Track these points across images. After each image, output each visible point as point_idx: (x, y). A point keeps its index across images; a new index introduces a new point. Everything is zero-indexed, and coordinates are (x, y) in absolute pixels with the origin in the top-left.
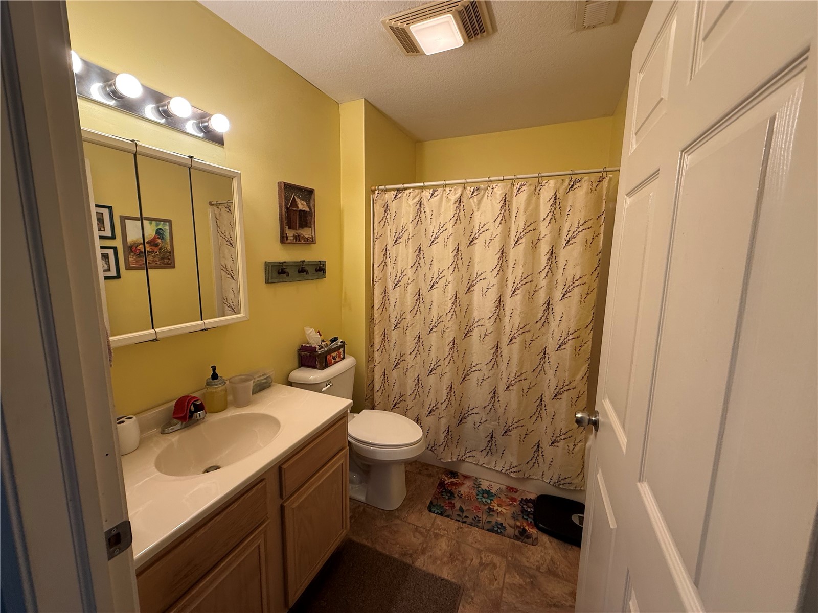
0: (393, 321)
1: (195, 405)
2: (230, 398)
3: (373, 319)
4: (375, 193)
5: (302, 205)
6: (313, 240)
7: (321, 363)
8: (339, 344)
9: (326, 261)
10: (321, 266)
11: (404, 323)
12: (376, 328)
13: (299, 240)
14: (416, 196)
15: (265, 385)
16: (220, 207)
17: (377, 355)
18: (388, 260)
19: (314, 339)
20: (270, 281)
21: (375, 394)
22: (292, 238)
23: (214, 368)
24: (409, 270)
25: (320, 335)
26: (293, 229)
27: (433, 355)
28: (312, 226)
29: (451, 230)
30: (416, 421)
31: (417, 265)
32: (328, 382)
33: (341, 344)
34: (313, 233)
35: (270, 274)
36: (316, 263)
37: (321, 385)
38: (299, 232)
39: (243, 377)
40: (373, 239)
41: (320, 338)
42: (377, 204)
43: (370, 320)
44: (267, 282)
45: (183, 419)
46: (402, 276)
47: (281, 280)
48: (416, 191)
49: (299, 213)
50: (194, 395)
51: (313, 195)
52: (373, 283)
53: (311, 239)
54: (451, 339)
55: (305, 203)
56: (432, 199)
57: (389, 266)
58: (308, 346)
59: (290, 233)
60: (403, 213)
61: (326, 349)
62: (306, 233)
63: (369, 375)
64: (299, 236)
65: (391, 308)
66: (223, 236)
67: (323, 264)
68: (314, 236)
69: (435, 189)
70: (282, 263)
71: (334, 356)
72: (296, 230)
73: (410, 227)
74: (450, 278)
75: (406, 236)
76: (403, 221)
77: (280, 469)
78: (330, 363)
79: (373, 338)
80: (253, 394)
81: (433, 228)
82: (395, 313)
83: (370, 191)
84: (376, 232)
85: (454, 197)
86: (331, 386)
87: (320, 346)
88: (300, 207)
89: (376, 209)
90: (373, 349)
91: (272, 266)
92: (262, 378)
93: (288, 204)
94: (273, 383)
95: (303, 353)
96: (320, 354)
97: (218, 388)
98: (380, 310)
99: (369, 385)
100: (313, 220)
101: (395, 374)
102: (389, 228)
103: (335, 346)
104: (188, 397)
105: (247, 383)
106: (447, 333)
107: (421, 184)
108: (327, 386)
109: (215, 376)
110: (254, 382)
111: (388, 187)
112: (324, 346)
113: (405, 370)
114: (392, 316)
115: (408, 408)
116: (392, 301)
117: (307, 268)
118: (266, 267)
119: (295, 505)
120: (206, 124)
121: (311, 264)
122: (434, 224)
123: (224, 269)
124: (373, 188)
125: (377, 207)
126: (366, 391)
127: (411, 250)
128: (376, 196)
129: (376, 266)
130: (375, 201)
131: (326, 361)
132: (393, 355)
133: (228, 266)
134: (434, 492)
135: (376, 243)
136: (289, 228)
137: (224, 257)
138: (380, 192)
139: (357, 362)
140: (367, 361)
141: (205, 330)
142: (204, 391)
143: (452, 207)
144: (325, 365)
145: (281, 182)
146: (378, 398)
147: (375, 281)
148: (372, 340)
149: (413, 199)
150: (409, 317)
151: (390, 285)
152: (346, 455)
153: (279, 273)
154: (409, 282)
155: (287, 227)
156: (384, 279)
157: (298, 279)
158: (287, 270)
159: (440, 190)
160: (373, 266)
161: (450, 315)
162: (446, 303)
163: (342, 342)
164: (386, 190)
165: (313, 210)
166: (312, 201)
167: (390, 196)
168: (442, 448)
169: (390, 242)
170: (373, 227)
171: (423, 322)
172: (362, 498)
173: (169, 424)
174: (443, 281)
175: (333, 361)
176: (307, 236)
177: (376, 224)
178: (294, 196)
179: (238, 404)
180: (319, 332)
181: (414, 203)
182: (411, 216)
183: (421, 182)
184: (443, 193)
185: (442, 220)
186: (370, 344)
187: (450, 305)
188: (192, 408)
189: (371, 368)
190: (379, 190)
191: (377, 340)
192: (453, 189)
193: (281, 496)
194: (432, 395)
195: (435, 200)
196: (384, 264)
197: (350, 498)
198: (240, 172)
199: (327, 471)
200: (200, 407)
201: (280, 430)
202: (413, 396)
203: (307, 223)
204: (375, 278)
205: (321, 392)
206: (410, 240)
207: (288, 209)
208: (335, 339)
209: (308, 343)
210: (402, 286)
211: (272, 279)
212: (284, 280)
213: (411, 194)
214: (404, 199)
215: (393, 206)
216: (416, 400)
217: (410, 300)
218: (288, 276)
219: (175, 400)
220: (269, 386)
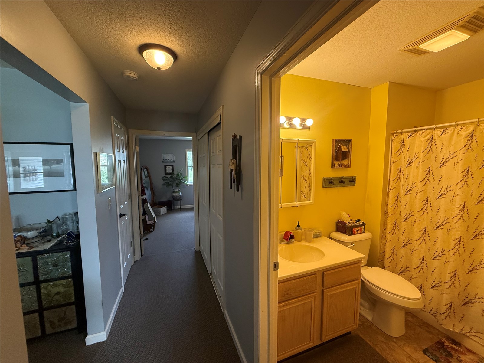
0: (403, 215)
1: (291, 235)
2: (304, 237)
3: (387, 212)
4: (393, 135)
5: (344, 149)
6: (349, 165)
7: (349, 233)
8: (361, 224)
9: (356, 176)
10: (353, 179)
11: (412, 219)
12: (389, 218)
13: (341, 166)
14: (428, 135)
15: (319, 236)
16: (303, 148)
17: (388, 236)
18: (402, 176)
19: (346, 219)
20: (325, 187)
21: (386, 260)
22: (337, 165)
23: (299, 223)
24: (419, 184)
25: (350, 217)
26: (338, 161)
27: (439, 245)
28: (349, 158)
29: (460, 157)
30: (419, 288)
31: (426, 181)
32: (352, 243)
33: (362, 224)
34: (350, 162)
35: (325, 183)
36: (350, 178)
37: (347, 243)
38: (341, 162)
39: (310, 229)
40: (391, 163)
41: (349, 219)
42: (395, 142)
43: (385, 213)
44: (323, 187)
45: (287, 240)
46: (413, 187)
47: (330, 186)
48: (428, 131)
49: (342, 153)
50: (291, 232)
51: (351, 142)
52: (388, 190)
53: (348, 166)
54: (457, 237)
55: (346, 147)
56: (443, 136)
57: (402, 180)
58: (342, 221)
59: (337, 163)
60: (416, 146)
61: (352, 225)
62: (345, 162)
63: (382, 247)
64: (341, 164)
65: (402, 208)
66: (303, 161)
67: (355, 178)
68: (350, 164)
69: (446, 128)
70: (331, 178)
71: (357, 229)
72: (340, 161)
73: (421, 156)
74: (458, 192)
75: (417, 161)
76: (416, 151)
77: (323, 273)
78: (354, 233)
79: (386, 224)
80: (313, 238)
81: (443, 155)
82: (405, 211)
83: (390, 134)
84: (392, 159)
85: (465, 132)
86: (354, 245)
87: (349, 222)
88: (343, 150)
89: (394, 145)
90: (386, 231)
91: (326, 180)
92: (317, 232)
93: (337, 149)
94: (322, 236)
95: (339, 224)
96: (348, 227)
97: (299, 231)
98: (393, 208)
99: (382, 253)
100: (350, 155)
101: (403, 251)
102: (403, 156)
103: (358, 224)
104: (289, 232)
105: (310, 232)
106: (453, 232)
107: (434, 126)
108: (351, 245)
109: (299, 226)
110: (314, 233)
111: (404, 131)
112: (351, 223)
113: (412, 251)
114: (402, 213)
115: (413, 277)
116: (403, 203)
117: (344, 181)
118: (323, 180)
119: (329, 294)
120: (304, 123)
121: (346, 178)
122: (444, 151)
123: (302, 177)
124: (392, 132)
125: (395, 144)
126: (379, 257)
127: (421, 171)
128: (394, 137)
129: (391, 180)
130: (393, 140)
131: (352, 231)
132: (402, 238)
133: (305, 176)
134: (431, 344)
135: (392, 166)
136: (336, 161)
137: (303, 172)
138: (397, 134)
139: (373, 237)
140: (381, 238)
141: (297, 206)
142: (294, 231)
143: (463, 140)
144: (351, 233)
145: (334, 140)
146: (387, 263)
147: (390, 189)
148: (386, 226)
149: (424, 137)
150: (417, 215)
151: (402, 192)
152: (359, 284)
153: (329, 183)
154: (418, 191)
155: (335, 160)
156: (398, 188)
157: (339, 186)
158: (333, 182)
159: (451, 129)
160: (389, 180)
161: (456, 219)
162: (453, 209)
163: (363, 223)
164: (402, 133)
165: (350, 150)
166: (350, 145)
167: (405, 136)
168: (443, 317)
169: (404, 164)
170: (391, 156)
171: (429, 220)
172: (370, 318)
173: (281, 240)
174: (451, 194)
175: (356, 232)
176: (345, 164)
177: (393, 154)
178: (340, 145)
179: (307, 241)
180: (349, 215)
181: (426, 140)
182: (422, 148)
183: (433, 125)
184: (454, 130)
185: (452, 149)
186: (384, 227)
187: (457, 211)
188: (290, 237)
189: (384, 243)
190: (397, 133)
191: (389, 226)
192: (464, 128)
193: (323, 286)
194: (436, 275)
195: (446, 136)
196: (398, 179)
197: (360, 314)
198: (315, 140)
199: (346, 287)
200: (293, 237)
201: (324, 257)
202: (417, 270)
203: (346, 157)
204: (390, 188)
205: (348, 247)
206: (421, 164)
207: (336, 151)
208: (359, 221)
209: (342, 220)
210: (412, 195)
211: (326, 185)
212: (332, 186)
213: (423, 134)
214: (417, 137)
215: (408, 143)
216: (419, 274)
217: (418, 204)
218: (334, 185)
219: (284, 232)
220: (321, 237)
